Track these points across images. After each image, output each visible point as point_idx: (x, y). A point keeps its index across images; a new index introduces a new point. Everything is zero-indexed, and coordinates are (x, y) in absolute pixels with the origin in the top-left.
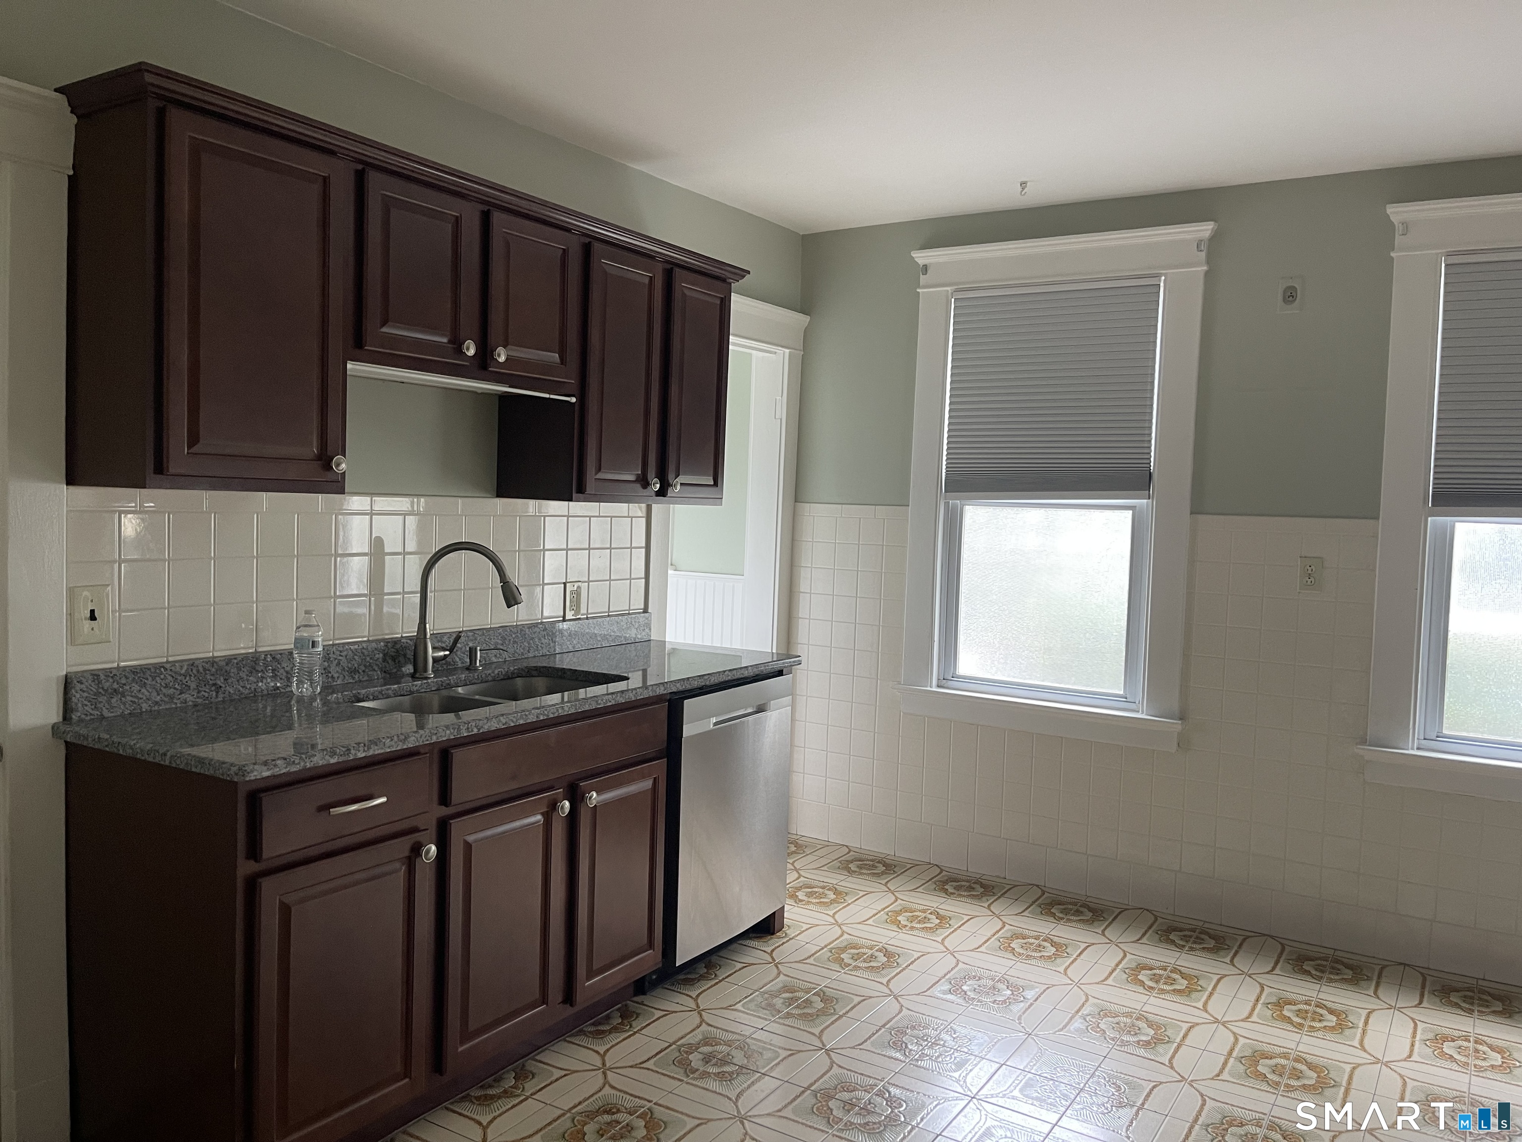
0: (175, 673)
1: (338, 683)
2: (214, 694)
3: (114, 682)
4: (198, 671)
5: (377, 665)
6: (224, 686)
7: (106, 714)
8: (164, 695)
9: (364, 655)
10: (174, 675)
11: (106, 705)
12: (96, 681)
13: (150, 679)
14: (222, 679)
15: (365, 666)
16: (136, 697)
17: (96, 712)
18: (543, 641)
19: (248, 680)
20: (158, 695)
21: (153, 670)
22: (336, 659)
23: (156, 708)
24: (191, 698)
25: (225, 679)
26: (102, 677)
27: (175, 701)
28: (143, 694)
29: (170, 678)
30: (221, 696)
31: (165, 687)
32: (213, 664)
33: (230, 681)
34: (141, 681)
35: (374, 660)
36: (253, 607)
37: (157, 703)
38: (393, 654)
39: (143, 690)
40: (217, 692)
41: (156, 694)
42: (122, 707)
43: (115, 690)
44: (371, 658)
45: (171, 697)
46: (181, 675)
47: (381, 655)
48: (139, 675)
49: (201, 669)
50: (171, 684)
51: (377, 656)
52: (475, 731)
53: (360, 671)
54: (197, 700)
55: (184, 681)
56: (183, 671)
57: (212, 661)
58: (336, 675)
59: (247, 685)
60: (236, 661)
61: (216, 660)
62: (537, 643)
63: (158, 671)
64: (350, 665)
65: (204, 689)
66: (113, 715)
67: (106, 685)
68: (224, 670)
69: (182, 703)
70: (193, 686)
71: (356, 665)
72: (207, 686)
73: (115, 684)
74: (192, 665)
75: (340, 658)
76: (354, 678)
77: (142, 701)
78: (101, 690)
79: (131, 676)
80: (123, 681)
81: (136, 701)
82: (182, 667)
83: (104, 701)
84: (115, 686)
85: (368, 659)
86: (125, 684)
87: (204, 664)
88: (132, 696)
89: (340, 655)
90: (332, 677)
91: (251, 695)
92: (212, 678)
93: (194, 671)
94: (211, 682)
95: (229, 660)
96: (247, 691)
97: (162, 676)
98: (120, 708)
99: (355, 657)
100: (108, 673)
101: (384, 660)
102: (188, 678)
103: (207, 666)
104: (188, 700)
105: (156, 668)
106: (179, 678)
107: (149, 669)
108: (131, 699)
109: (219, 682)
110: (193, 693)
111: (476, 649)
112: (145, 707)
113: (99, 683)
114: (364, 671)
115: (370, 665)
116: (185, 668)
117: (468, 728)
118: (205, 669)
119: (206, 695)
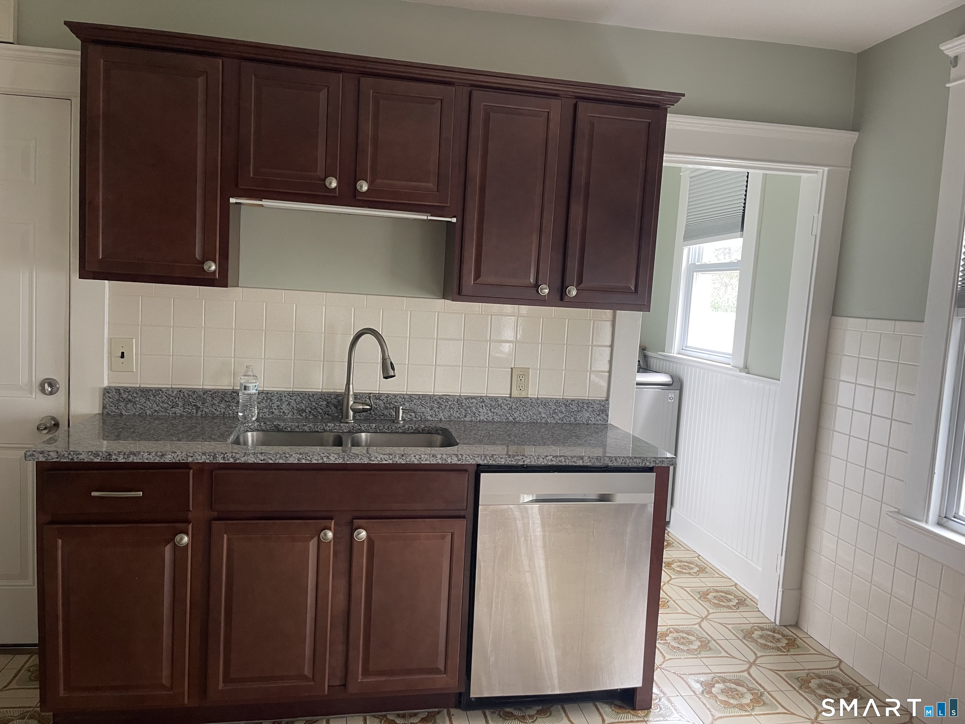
0: (169, 395)
1: (288, 416)
2: (195, 411)
3: (129, 395)
4: (184, 396)
5: (321, 409)
6: (202, 407)
7: (124, 412)
8: (161, 407)
9: (310, 401)
10: (168, 396)
11: (124, 408)
12: (118, 393)
13: (152, 396)
14: (200, 403)
15: (311, 408)
16: (143, 406)
17: (117, 411)
18: (481, 410)
19: (219, 406)
20: (158, 406)
21: (154, 391)
22: (286, 401)
23: (156, 414)
24: (179, 412)
25: (203, 403)
26: (122, 391)
27: (168, 411)
28: (147, 404)
29: (165, 397)
30: (199, 414)
31: (162, 403)
32: (194, 392)
33: (206, 405)
34: (146, 397)
35: (318, 405)
36: (232, 360)
37: (156, 411)
38: (336, 403)
39: (148, 402)
40: (197, 410)
41: (156, 406)
42: (134, 410)
43: (130, 400)
44: (316, 404)
45: (166, 409)
46: (172, 396)
47: (325, 403)
48: (145, 393)
49: (186, 395)
50: (166, 401)
51: (321, 403)
52: (232, 460)
53: (307, 411)
54: (183, 413)
55: (175, 401)
56: (174, 394)
57: (194, 391)
58: (287, 412)
59: (218, 409)
60: (210, 393)
61: (196, 390)
62: (475, 411)
63: (157, 392)
64: (298, 406)
65: (188, 407)
66: (128, 414)
67: (125, 396)
68: (202, 397)
69: (173, 413)
70: (180, 404)
71: (304, 407)
72: (190, 406)
73: (130, 396)
74: (180, 391)
75: (290, 400)
76: (301, 415)
77: (147, 408)
78: (121, 399)
79: (140, 393)
80: (135, 395)
81: (143, 408)
82: (173, 392)
83: (122, 405)
84: (130, 397)
85: (314, 404)
86: (136, 397)
87: (188, 392)
88: (141, 405)
89: (291, 399)
90: (284, 412)
91: (221, 415)
92: (194, 401)
93: (181, 396)
94: (193, 404)
95: (205, 392)
96: (218, 413)
97: (160, 396)
98: (133, 411)
99: (303, 401)
100: (126, 390)
101: (327, 406)
102: (177, 399)
103: (190, 393)
104: (177, 413)
105: (156, 390)
106: (172, 398)
107: (152, 390)
108: (139, 406)
109: (198, 404)
110: (180, 409)
111: (399, 408)
112: (149, 412)
113: (120, 394)
114: (310, 412)
115: (315, 408)
116: (175, 392)
117: (224, 458)
118: (189, 395)
119: (190, 411)
